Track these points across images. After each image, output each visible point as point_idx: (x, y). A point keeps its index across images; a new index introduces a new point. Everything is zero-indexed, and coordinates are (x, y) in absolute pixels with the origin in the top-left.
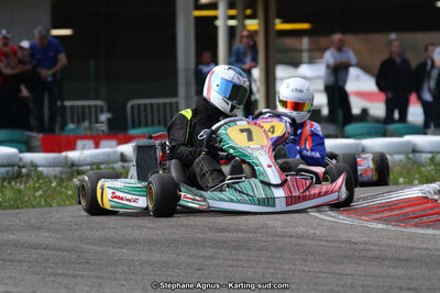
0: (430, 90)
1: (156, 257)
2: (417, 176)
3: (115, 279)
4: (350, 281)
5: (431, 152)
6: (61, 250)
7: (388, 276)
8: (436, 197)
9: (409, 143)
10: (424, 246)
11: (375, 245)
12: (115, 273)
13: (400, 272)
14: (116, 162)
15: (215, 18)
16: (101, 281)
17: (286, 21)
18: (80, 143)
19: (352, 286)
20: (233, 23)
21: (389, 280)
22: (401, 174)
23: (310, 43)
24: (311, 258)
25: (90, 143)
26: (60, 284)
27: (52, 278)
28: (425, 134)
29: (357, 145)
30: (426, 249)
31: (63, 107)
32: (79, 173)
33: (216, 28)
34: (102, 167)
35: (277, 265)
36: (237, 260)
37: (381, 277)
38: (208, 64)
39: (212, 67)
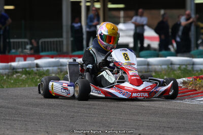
0: (179, 36)
1: (52, 112)
2: (173, 75)
3: (33, 122)
4: (141, 124)
5: (179, 65)
6: (8, 108)
7: (159, 122)
8: (181, 85)
9: (169, 60)
10: (176, 108)
11: (153, 107)
12: (33, 119)
13: (164, 119)
14: (34, 67)
15: (80, 2)
16: (26, 123)
17: (113, 3)
18: (17, 59)
19: (142, 126)
20: (88, 4)
21: (159, 123)
22: (165, 75)
23: (124, 14)
24: (124, 113)
25: (22, 59)
26: (8, 124)
27: (4, 121)
28: (176, 56)
29: (145, 61)
31: (10, 42)
32: (17, 72)
33: (80, 7)
34: (28, 70)
35: (108, 116)
36: (89, 114)
37: (156, 122)
38: (77, 23)
39: (79, 24)
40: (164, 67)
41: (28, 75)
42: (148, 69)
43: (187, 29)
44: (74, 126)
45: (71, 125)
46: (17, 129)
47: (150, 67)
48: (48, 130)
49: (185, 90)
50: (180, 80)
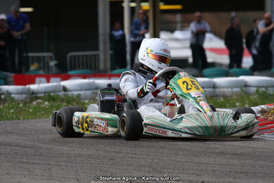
0: (256, 48)
1: (85, 151)
2: (247, 101)
3: (59, 165)
4: (204, 168)
5: (256, 87)
6: (25, 147)
7: (229, 165)
8: (259, 115)
9: (242, 81)
12: (58, 162)
13: (236, 162)
14: (60, 91)
15: (123, 2)
16: (50, 167)
17: (166, 4)
18: (37, 80)
19: (206, 170)
20: (133, 5)
21: (229, 167)
22: (237, 100)
23: (182, 18)
24: (181, 153)
25: (44, 79)
26: (25, 168)
27: (20, 165)
28: (252, 75)
29: (210, 82)
30: (252, 148)
31: (27, 57)
32: (37, 98)
33: (122, 8)
34: (52, 94)
35: (160, 157)
36: (135, 154)
37: (225, 165)
38: (118, 30)
39: (120, 32)
40: (235, 90)
41: (52, 102)
42: (214, 92)
43: (266, 38)
44: (114, 171)
45: (110, 169)
46: (37, 175)
47: (217, 90)
48: (79, 177)
49: (264, 122)
50: (257, 108)
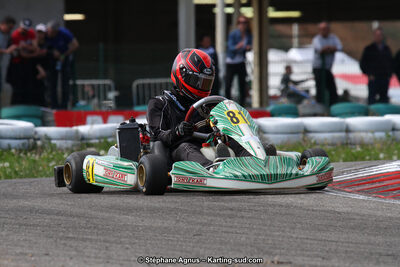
1: (158, 223)
2: (396, 152)
3: (121, 243)
4: (333, 248)
6: (72, 216)
7: (369, 243)
9: (388, 122)
11: (358, 215)
13: (380, 239)
15: (214, 6)
16: (108, 245)
17: (278, 9)
18: (89, 119)
19: (336, 251)
20: (230, 10)
21: (370, 246)
22: (381, 150)
23: (300, 30)
24: (299, 226)
25: (99, 118)
26: (71, 246)
27: (63, 242)
29: (341, 123)
31: (75, 85)
32: (89, 145)
33: (213, 16)
34: (109, 140)
35: (268, 232)
36: (231, 227)
37: (363, 244)
38: (206, 47)
40: (379, 135)
42: (348, 138)
45: (195, 249)
46: (88, 257)
47: (351, 135)
